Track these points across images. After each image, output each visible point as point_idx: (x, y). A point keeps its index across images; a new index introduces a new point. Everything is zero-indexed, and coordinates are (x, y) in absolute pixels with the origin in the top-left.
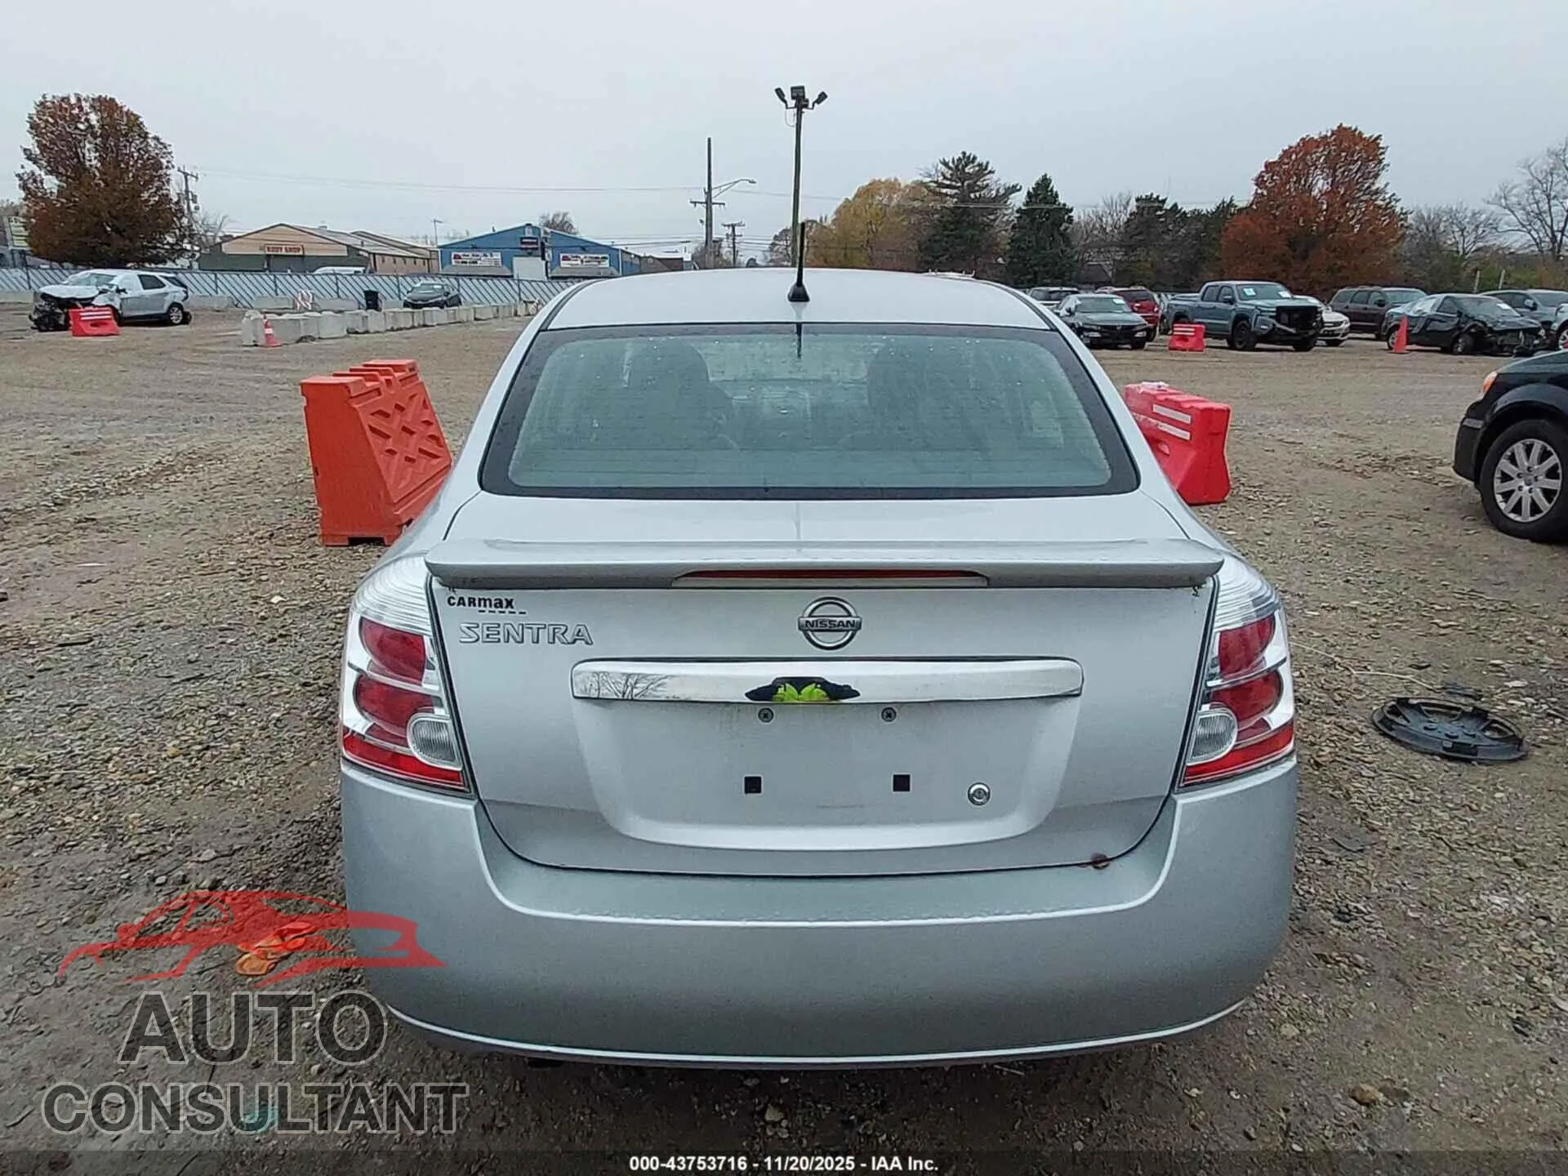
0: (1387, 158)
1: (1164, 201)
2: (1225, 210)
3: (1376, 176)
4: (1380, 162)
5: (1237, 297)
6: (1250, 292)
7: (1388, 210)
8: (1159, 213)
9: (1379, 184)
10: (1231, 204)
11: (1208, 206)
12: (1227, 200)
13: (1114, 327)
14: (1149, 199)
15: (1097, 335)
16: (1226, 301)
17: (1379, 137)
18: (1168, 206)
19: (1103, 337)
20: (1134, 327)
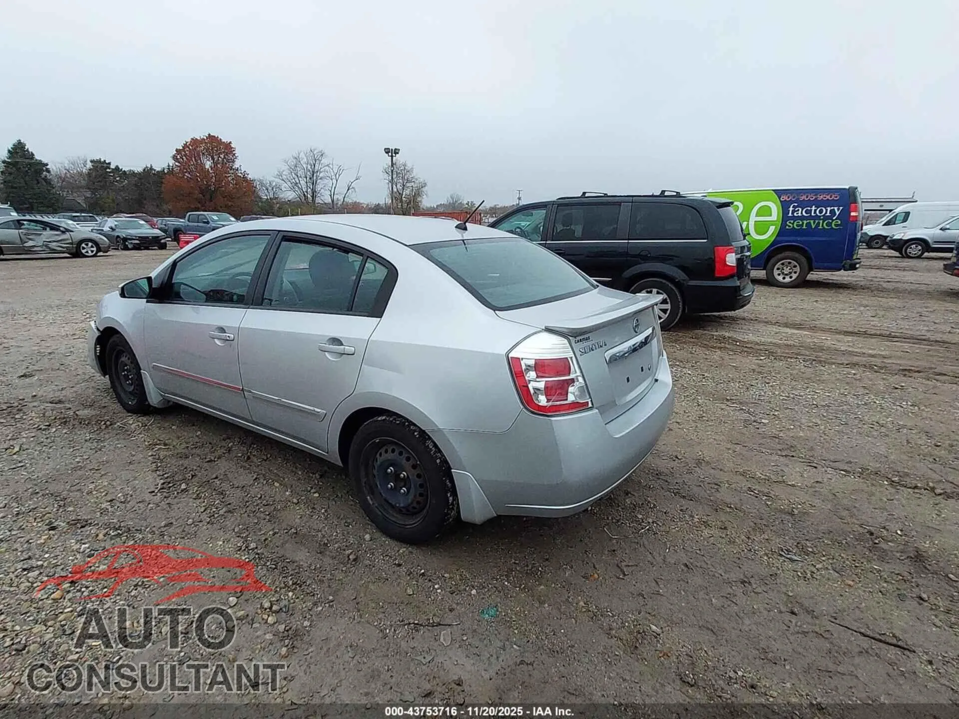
0: (237, 153)
1: (109, 164)
2: (148, 172)
3: (233, 162)
4: (234, 154)
5: (210, 221)
6: (215, 218)
7: (245, 179)
8: (108, 170)
9: (236, 166)
10: (151, 169)
11: (139, 169)
12: (149, 166)
13: (147, 237)
14: (99, 161)
15: (138, 242)
16: (204, 222)
17: (230, 143)
18: (113, 166)
19: (141, 243)
20: (158, 237)
